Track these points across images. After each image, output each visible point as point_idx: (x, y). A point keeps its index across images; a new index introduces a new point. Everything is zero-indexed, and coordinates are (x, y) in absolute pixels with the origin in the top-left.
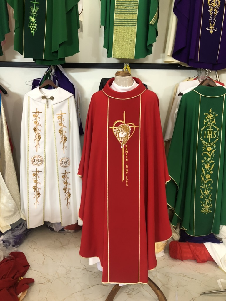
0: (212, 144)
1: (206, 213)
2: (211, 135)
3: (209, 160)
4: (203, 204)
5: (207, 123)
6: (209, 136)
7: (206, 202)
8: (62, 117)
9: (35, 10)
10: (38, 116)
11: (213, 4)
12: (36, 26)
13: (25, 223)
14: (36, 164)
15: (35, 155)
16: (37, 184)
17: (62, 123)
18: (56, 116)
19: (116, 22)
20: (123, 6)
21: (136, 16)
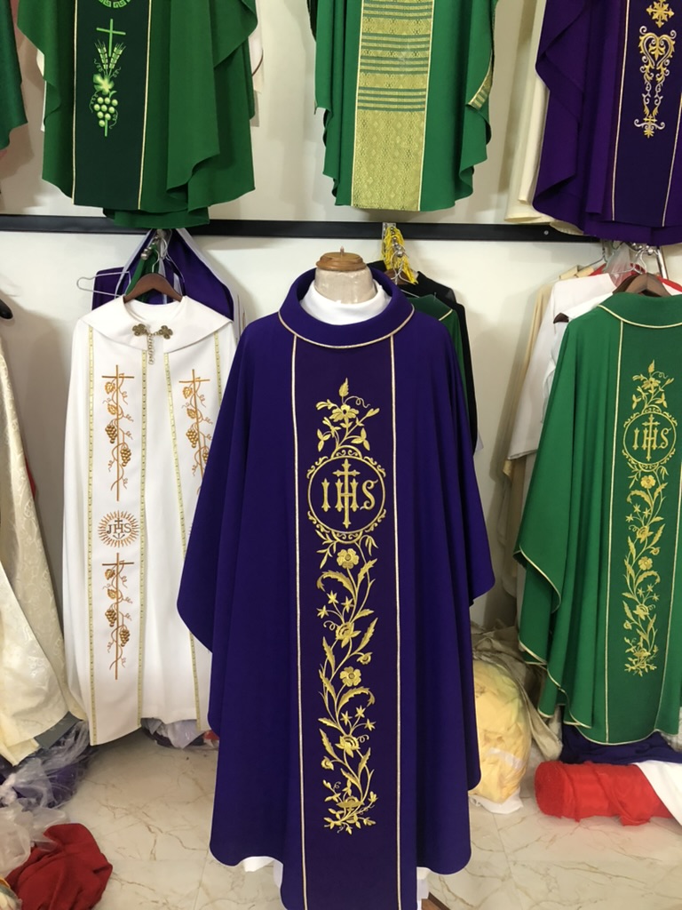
0: (657, 467)
1: (641, 673)
2: (652, 441)
3: (649, 515)
4: (631, 647)
5: (641, 405)
6: (647, 444)
7: (642, 640)
8: (195, 392)
9: (111, 56)
10: (122, 389)
11: (653, 51)
12: (115, 107)
13: (82, 730)
14: (114, 538)
15: (113, 510)
16: (117, 603)
17: (196, 408)
18: (178, 389)
19: (363, 98)
20: (384, 49)
21: (423, 82)
